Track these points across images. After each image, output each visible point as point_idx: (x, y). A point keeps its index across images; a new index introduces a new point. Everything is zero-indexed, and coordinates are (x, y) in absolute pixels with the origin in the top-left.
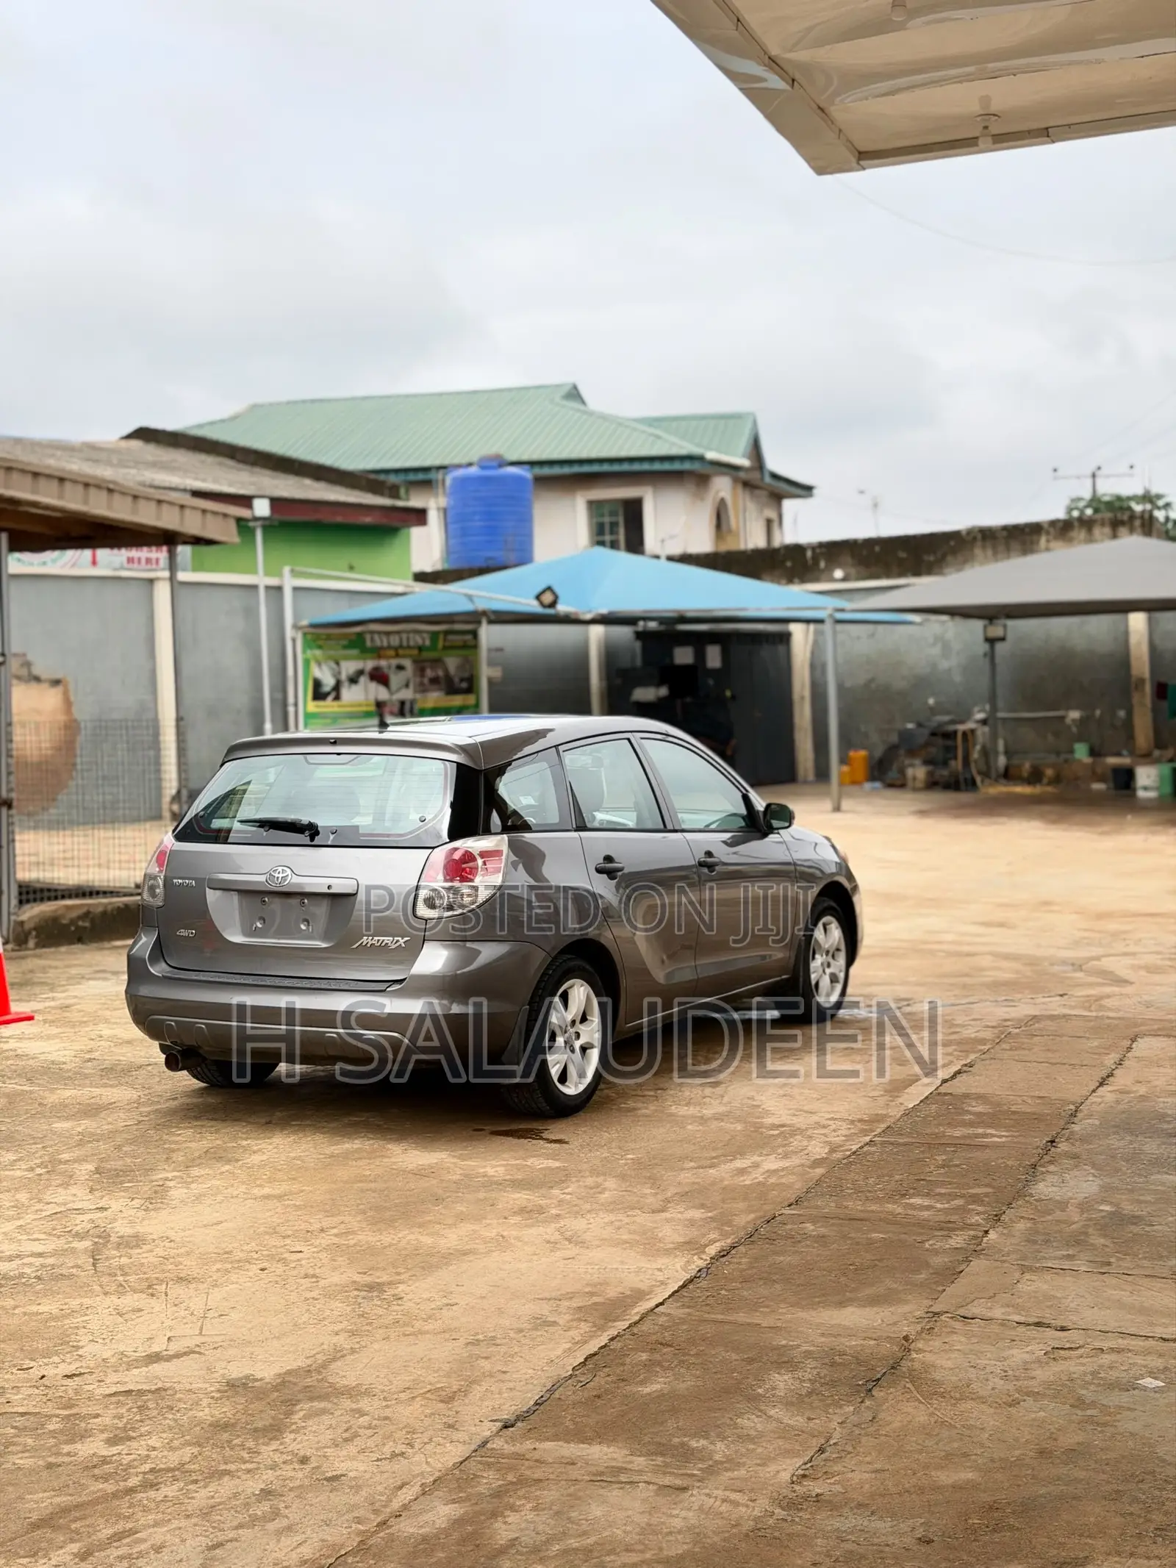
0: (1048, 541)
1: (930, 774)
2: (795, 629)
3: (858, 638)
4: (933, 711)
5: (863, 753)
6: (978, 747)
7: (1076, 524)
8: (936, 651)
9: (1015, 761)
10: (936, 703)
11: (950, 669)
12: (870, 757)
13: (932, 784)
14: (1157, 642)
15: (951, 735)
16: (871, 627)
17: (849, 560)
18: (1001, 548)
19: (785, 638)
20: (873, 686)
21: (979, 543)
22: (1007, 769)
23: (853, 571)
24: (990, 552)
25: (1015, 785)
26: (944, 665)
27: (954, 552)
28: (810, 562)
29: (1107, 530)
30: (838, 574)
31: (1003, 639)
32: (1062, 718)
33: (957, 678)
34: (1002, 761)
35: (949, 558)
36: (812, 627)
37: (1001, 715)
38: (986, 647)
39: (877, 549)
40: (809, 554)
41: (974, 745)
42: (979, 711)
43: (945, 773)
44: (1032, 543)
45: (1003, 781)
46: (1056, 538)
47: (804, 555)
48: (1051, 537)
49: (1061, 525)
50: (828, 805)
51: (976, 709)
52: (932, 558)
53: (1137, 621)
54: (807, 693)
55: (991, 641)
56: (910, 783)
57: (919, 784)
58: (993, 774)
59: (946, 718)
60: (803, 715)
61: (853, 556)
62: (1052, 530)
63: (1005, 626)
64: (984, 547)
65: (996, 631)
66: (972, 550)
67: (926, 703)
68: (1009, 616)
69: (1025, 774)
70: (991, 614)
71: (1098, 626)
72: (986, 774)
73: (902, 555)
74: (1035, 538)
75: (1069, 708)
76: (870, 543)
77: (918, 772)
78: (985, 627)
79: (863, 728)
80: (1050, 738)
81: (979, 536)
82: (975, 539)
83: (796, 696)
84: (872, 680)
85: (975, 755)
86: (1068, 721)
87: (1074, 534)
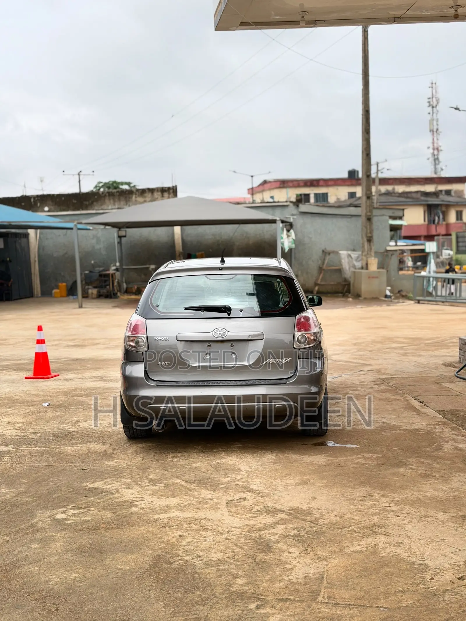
0: (136, 197)
1: (99, 292)
2: (31, 232)
3: (59, 236)
4: (93, 266)
5: (64, 284)
6: (117, 280)
7: (147, 191)
8: (94, 241)
9: (130, 286)
10: (95, 263)
11: (100, 249)
12: (67, 286)
13: (100, 296)
14: (185, 238)
15: (107, 275)
16: (65, 231)
17: (50, 203)
18: (116, 200)
19: (27, 236)
20: (66, 256)
21: (107, 198)
22: (127, 288)
23: (52, 208)
24: (112, 201)
25: (131, 295)
26: (97, 247)
27: (97, 201)
28: (33, 203)
29: (160, 193)
30: (46, 209)
31: (125, 236)
32: (148, 268)
33: (104, 252)
34: (125, 285)
35: (95, 203)
36: (39, 231)
37: (124, 267)
38: (119, 239)
39: (63, 198)
40: (32, 200)
41: (115, 279)
42: (113, 266)
43: (105, 291)
44: (129, 198)
45: (126, 294)
46: (138, 196)
47: (30, 200)
48: (137, 196)
49: (140, 191)
50: (77, 305)
51: (112, 265)
52: (87, 203)
53: (177, 229)
54: (37, 259)
55: (120, 237)
56: (90, 296)
57: (94, 296)
58: (123, 291)
59: (101, 269)
60: (35, 268)
61: (52, 201)
62: (137, 193)
63: (126, 231)
64: (110, 200)
65: (122, 233)
66: (105, 200)
67: (91, 262)
68: (128, 227)
69: (134, 291)
70: (118, 226)
71: (161, 232)
72: (120, 291)
73: (75, 201)
74: (130, 196)
75: (150, 264)
76: (60, 196)
77: (93, 291)
78: (118, 231)
79: (62, 274)
80: (143, 276)
81: (107, 194)
82: (105, 195)
83: (32, 260)
84: (66, 253)
85: (116, 284)
86: (150, 269)
87: (146, 195)
